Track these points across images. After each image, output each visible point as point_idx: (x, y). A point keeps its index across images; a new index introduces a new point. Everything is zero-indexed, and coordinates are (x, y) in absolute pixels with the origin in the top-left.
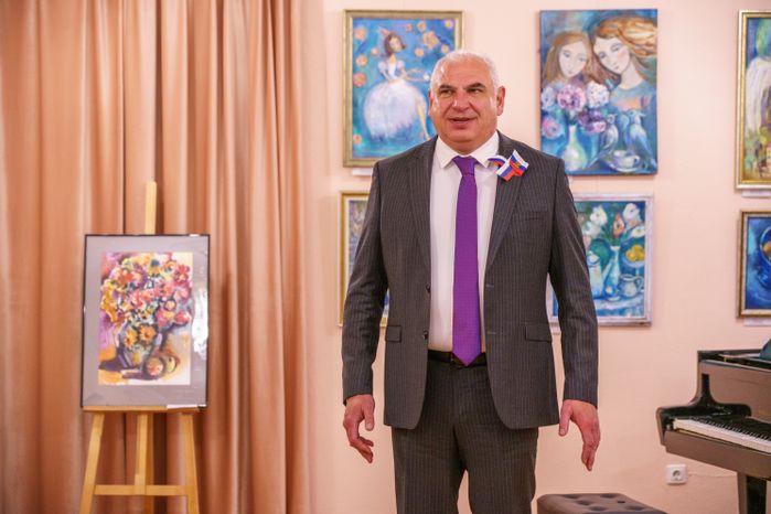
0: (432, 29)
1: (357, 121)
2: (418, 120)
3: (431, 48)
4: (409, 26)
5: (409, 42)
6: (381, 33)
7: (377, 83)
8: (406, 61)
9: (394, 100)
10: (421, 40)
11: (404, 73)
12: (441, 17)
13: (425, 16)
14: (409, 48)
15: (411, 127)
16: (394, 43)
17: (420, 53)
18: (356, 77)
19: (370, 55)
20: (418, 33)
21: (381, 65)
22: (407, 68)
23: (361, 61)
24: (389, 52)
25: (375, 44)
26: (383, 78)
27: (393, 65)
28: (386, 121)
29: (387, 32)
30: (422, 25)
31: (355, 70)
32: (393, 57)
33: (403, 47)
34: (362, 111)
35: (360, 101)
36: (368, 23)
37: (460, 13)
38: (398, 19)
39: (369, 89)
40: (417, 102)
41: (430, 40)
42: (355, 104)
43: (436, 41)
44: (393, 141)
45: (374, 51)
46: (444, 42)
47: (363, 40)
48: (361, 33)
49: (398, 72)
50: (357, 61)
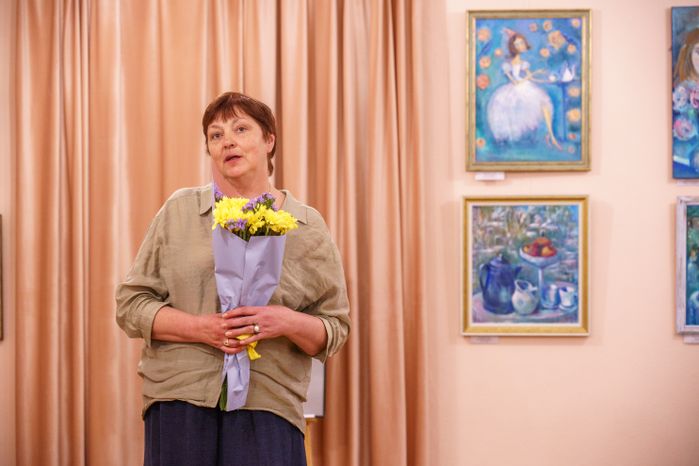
0: (558, 29)
1: (481, 124)
2: (543, 123)
3: (557, 48)
4: (534, 26)
5: (534, 42)
6: (506, 33)
7: (501, 85)
8: (531, 62)
9: (519, 102)
10: (548, 40)
11: (529, 75)
12: (568, 15)
13: (550, 14)
14: (535, 48)
15: (536, 129)
16: (519, 44)
17: (545, 53)
18: (479, 79)
19: (494, 56)
20: (544, 32)
21: (506, 67)
22: (532, 69)
23: (485, 62)
24: (513, 53)
25: (499, 45)
26: (507, 79)
27: (517, 66)
28: (511, 124)
29: (511, 33)
30: (548, 25)
31: (478, 73)
32: (517, 58)
33: (528, 48)
34: (486, 114)
35: (483, 104)
36: (492, 23)
37: (587, 11)
38: (523, 18)
39: (493, 91)
40: (543, 104)
41: (556, 39)
42: (478, 107)
43: (562, 41)
44: (518, 144)
45: (498, 52)
46: (570, 41)
47: (486, 41)
48: (485, 34)
49: (523, 73)
50: (481, 63)
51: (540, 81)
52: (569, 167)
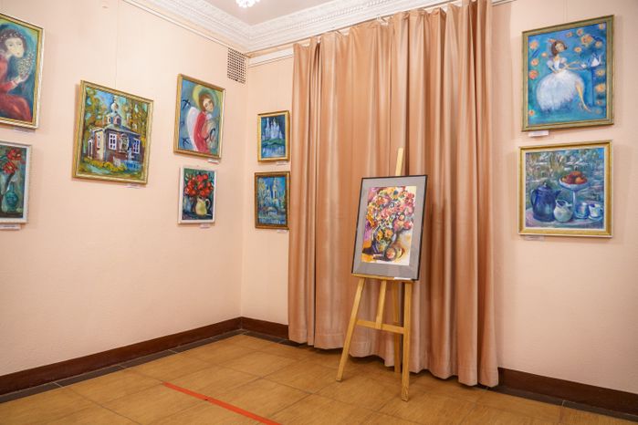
0: (587, 32)
1: (532, 100)
2: (577, 96)
3: (587, 45)
4: (569, 33)
5: (570, 44)
6: (549, 41)
7: (546, 75)
8: (567, 57)
9: (559, 83)
10: (580, 40)
11: (566, 66)
12: (596, 22)
13: (582, 24)
14: (570, 48)
15: (572, 100)
16: (559, 47)
17: (579, 50)
18: (531, 73)
19: (541, 57)
20: (578, 36)
21: (549, 63)
22: (568, 62)
23: (534, 62)
24: (554, 53)
25: (544, 50)
26: (551, 71)
27: (557, 62)
28: (553, 99)
29: (553, 41)
30: (581, 31)
31: (529, 69)
32: (558, 56)
33: (566, 48)
34: (535, 94)
35: (533, 88)
36: (540, 37)
37: (612, 16)
38: (561, 30)
39: (540, 80)
40: (576, 83)
41: (587, 40)
42: (530, 90)
43: (592, 40)
44: (558, 111)
45: (544, 54)
46: (597, 39)
47: (536, 49)
48: (534, 45)
49: (561, 66)
50: (532, 63)
51: (574, 69)
52: (597, 123)
